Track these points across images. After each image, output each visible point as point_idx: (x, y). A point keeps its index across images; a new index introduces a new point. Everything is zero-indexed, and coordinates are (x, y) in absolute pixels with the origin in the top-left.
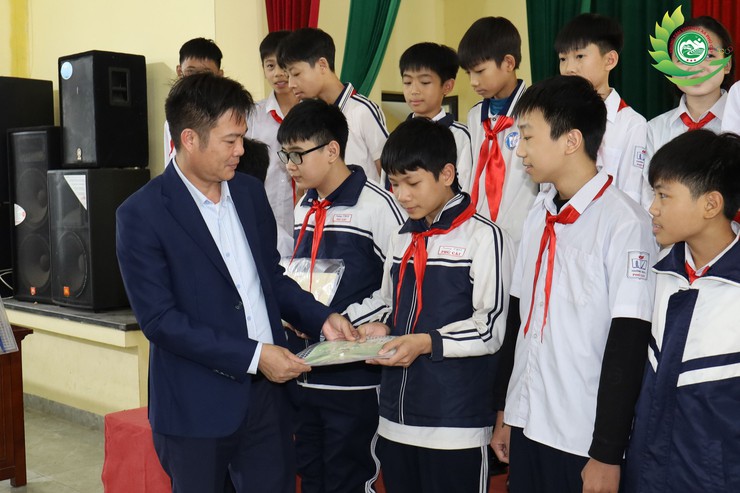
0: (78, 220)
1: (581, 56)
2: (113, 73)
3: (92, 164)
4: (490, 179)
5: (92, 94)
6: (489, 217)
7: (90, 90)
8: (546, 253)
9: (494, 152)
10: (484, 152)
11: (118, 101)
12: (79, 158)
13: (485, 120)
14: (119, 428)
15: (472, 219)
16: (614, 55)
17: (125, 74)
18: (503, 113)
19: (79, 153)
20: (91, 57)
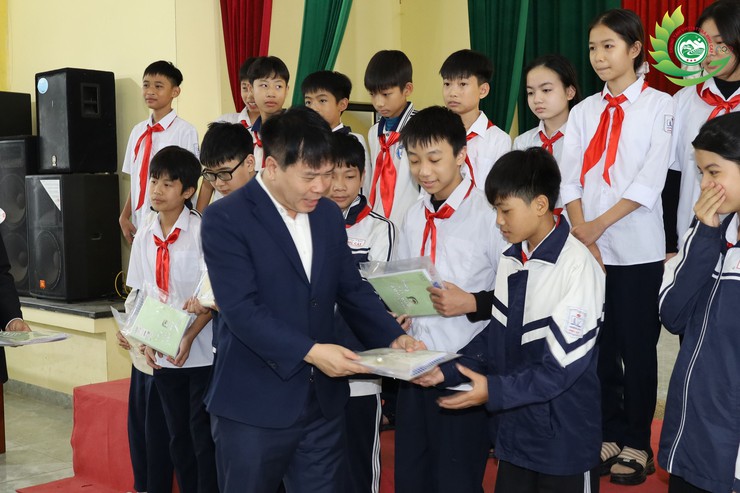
0: (53, 221)
1: (464, 84)
2: (84, 87)
3: (65, 170)
4: (385, 184)
5: (66, 107)
6: (383, 214)
7: (64, 103)
8: (429, 241)
9: (387, 162)
10: (379, 162)
11: (89, 113)
12: (54, 165)
13: (381, 135)
14: (86, 398)
15: (369, 217)
16: (486, 87)
17: (96, 89)
18: (393, 129)
19: (54, 159)
20: (65, 74)
